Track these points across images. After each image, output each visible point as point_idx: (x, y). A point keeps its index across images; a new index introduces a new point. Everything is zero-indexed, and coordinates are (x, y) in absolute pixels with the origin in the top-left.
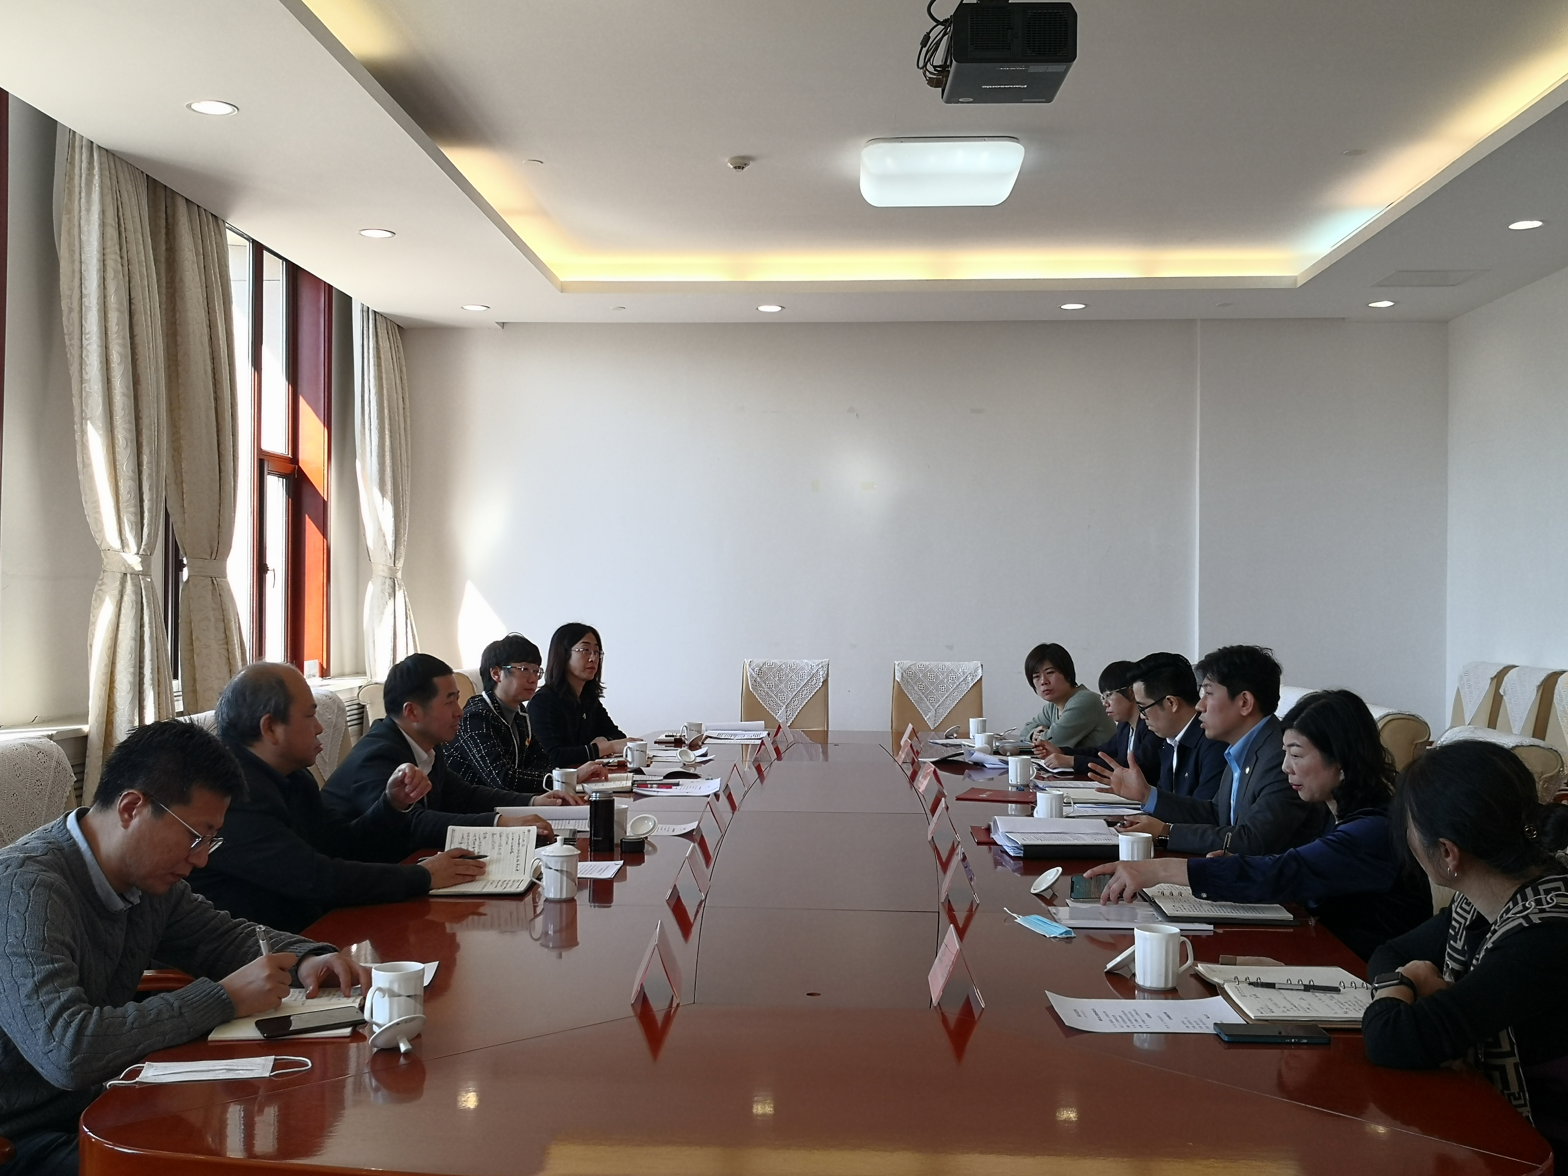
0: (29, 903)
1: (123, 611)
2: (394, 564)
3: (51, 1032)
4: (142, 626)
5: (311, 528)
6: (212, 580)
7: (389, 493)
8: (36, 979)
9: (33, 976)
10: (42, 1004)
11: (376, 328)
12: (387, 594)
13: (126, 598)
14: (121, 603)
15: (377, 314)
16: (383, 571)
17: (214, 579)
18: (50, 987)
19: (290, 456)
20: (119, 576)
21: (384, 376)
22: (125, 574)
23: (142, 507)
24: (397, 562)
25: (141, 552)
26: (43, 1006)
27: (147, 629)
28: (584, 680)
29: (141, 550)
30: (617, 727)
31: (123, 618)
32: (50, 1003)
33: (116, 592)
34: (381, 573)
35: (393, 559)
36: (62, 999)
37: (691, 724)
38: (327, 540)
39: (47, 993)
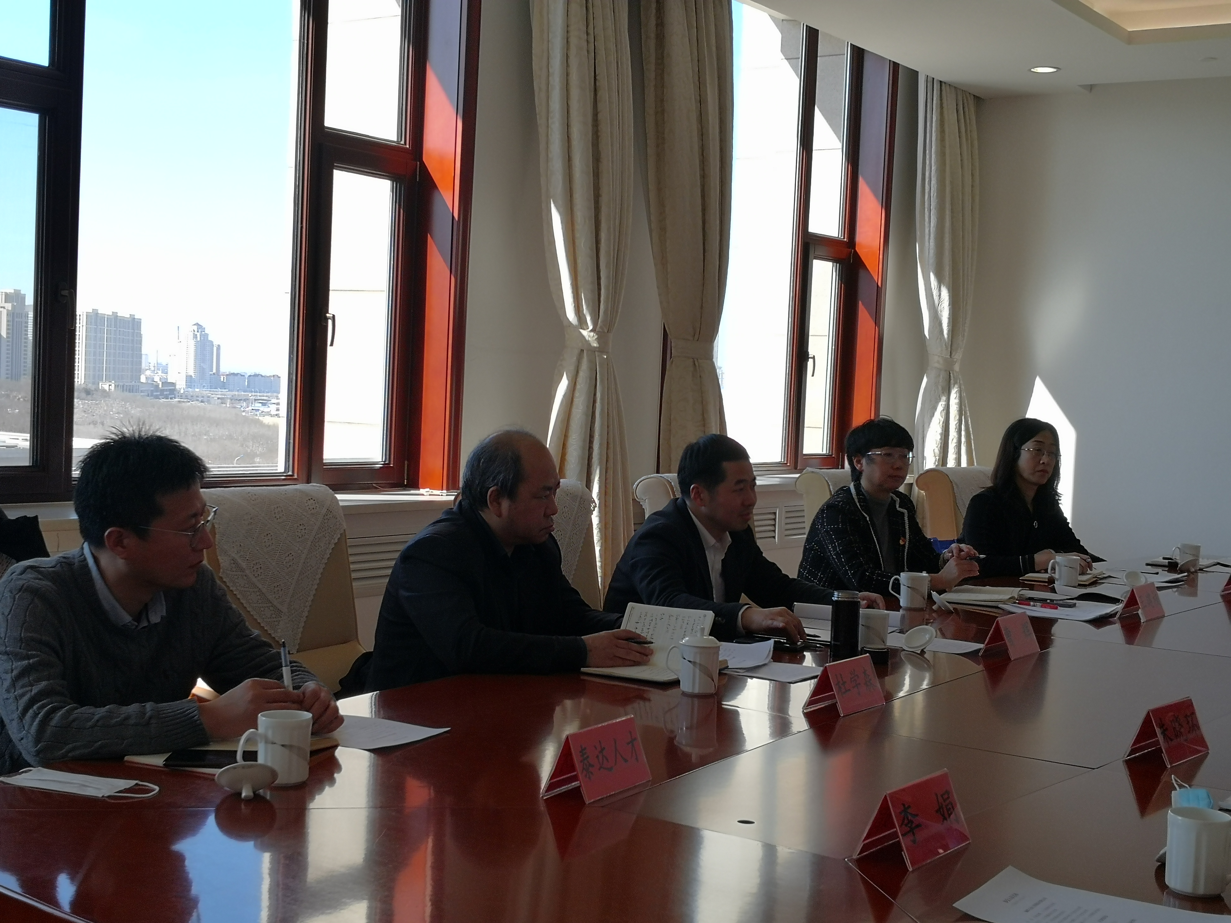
0: (13, 606)
1: (578, 387)
2: (951, 355)
3: (22, 721)
4: (594, 402)
5: (864, 316)
6: (694, 362)
7: (947, 279)
8: (13, 674)
9: (12, 671)
10: (16, 697)
11: (941, 100)
12: (940, 388)
13: (581, 374)
14: (576, 379)
15: (943, 85)
16: (938, 362)
17: (695, 360)
18: (25, 680)
19: (845, 240)
20: (576, 352)
21: (947, 151)
22: (582, 351)
23: (599, 284)
24: (953, 354)
25: (598, 329)
26: (17, 699)
27: (598, 405)
28: (1034, 484)
29: (599, 326)
30: (1079, 541)
31: (577, 394)
32: (22, 695)
33: (572, 368)
34: (936, 365)
35: (949, 349)
36: (33, 693)
37: (1185, 546)
38: (879, 327)
39: (23, 686)
